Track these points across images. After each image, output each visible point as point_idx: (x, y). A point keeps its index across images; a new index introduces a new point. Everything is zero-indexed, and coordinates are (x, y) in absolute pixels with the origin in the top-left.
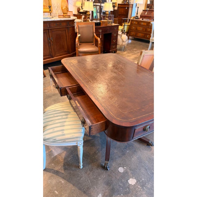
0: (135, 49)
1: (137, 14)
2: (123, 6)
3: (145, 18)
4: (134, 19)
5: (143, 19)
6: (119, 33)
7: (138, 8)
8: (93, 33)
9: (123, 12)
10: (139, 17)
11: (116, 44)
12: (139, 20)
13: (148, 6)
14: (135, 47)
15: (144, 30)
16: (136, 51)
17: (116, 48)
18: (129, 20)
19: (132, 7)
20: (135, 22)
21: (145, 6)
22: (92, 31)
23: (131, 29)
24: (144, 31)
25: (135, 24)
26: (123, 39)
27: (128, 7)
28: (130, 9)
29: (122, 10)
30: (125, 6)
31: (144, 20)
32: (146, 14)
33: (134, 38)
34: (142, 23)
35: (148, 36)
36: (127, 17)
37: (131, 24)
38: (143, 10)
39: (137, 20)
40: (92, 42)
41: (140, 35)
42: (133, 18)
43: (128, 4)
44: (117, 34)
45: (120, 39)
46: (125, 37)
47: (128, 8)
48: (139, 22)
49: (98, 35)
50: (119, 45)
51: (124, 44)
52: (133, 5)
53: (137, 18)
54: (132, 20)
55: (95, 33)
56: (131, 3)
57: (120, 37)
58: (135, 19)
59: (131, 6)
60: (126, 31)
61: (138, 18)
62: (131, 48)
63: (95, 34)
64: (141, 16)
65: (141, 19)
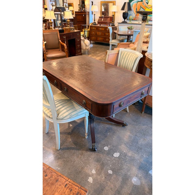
0: (98, 52)
1: (95, 20)
2: (80, 14)
3: (102, 24)
4: (93, 25)
5: (100, 25)
6: (81, 38)
7: (95, 15)
8: (58, 39)
9: (80, 19)
10: (97, 23)
11: (80, 48)
12: (97, 25)
13: (103, 13)
14: (97, 51)
15: (103, 34)
16: (99, 53)
17: (81, 52)
18: (88, 26)
19: (89, 15)
20: (94, 28)
21: (101, 13)
22: (57, 37)
23: (91, 35)
24: (103, 36)
25: (94, 30)
26: (86, 44)
27: (85, 14)
28: (87, 16)
29: (80, 18)
30: (82, 14)
31: (102, 25)
32: (102, 20)
33: (95, 42)
34: (100, 29)
35: (107, 40)
36: (86, 24)
37: (91, 29)
38: (99, 17)
39: (95, 25)
40: (58, 48)
41: (100, 39)
42: (92, 24)
43: (85, 12)
44: (80, 40)
45: (83, 43)
46: (87, 42)
47: (85, 15)
48: (97, 28)
49: (63, 41)
50: (83, 49)
51: (87, 48)
52: (89, 12)
53: (95, 24)
54: (91, 26)
55: (60, 39)
56: (87, 11)
57: (83, 42)
58: (94, 25)
59: (88, 13)
60: (86, 36)
61: (96, 24)
62: (93, 51)
63: (60, 41)
64: (99, 23)
65: (99, 25)
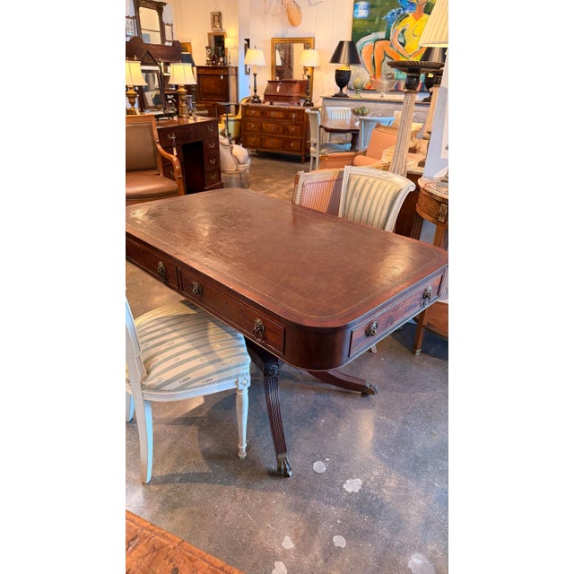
0: (268, 180)
1: (255, 91)
2: (211, 72)
3: (276, 100)
4: (250, 104)
5: (271, 104)
6: (220, 140)
7: (255, 75)
8: (154, 143)
9: (213, 86)
10: (262, 98)
11: (218, 169)
12: (262, 105)
13: (278, 71)
14: (266, 175)
15: (281, 130)
16: (271, 183)
17: (220, 180)
18: (237, 107)
19: (237, 75)
20: (253, 112)
21: (272, 71)
22: (150, 137)
23: (246, 131)
24: (280, 134)
25: (253, 116)
26: (235, 156)
27: (226, 73)
28: (232, 79)
29: (211, 84)
30: (216, 72)
31: (276, 104)
32: (278, 90)
33: (257, 152)
34: (273, 114)
35: (292, 145)
36: (228, 100)
37: (244, 115)
38: (269, 82)
39: (257, 105)
40: (154, 168)
41: (272, 144)
42: (247, 101)
43: (225, 68)
44: (217, 143)
45: (229, 155)
46: (240, 151)
47: (226, 77)
48: (264, 111)
49: (169, 149)
50: (224, 172)
51: (241, 168)
52: (236, 68)
53: (256, 102)
54: (245, 107)
55: (160, 143)
56: (232, 65)
57: (229, 151)
58: (254, 105)
59: (234, 70)
60: (233, 135)
61: (260, 102)
62: (256, 178)
63: (159, 147)
64: (267, 97)
65: (267, 104)
